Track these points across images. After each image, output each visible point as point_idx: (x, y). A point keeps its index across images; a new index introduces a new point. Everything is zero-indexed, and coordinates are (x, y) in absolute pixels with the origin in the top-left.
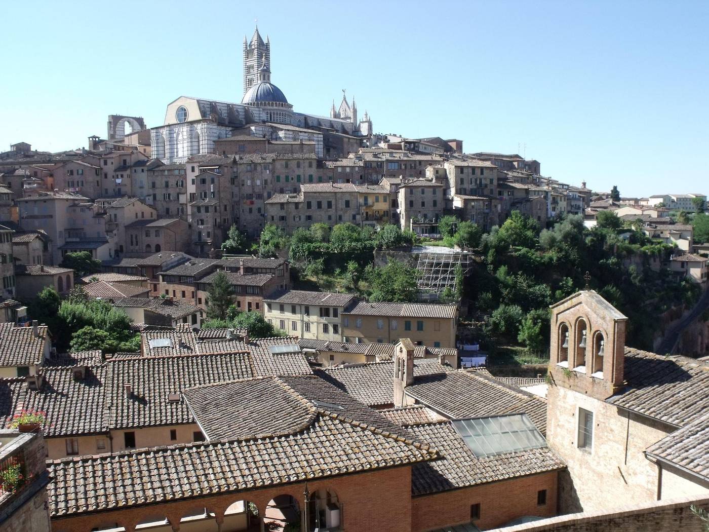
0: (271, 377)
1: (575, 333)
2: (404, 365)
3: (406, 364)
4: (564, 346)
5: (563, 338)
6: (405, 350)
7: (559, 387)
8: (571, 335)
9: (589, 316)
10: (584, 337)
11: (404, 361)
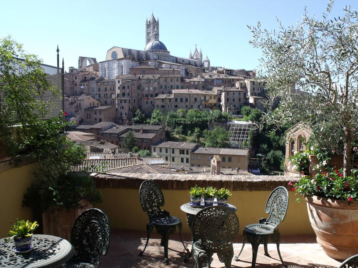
0: (143, 165)
1: (298, 143)
2: (215, 169)
3: (216, 168)
4: (292, 151)
5: (292, 147)
6: (216, 161)
7: (290, 173)
8: (295, 145)
9: (305, 134)
10: (302, 145)
11: (215, 167)
